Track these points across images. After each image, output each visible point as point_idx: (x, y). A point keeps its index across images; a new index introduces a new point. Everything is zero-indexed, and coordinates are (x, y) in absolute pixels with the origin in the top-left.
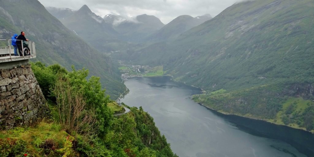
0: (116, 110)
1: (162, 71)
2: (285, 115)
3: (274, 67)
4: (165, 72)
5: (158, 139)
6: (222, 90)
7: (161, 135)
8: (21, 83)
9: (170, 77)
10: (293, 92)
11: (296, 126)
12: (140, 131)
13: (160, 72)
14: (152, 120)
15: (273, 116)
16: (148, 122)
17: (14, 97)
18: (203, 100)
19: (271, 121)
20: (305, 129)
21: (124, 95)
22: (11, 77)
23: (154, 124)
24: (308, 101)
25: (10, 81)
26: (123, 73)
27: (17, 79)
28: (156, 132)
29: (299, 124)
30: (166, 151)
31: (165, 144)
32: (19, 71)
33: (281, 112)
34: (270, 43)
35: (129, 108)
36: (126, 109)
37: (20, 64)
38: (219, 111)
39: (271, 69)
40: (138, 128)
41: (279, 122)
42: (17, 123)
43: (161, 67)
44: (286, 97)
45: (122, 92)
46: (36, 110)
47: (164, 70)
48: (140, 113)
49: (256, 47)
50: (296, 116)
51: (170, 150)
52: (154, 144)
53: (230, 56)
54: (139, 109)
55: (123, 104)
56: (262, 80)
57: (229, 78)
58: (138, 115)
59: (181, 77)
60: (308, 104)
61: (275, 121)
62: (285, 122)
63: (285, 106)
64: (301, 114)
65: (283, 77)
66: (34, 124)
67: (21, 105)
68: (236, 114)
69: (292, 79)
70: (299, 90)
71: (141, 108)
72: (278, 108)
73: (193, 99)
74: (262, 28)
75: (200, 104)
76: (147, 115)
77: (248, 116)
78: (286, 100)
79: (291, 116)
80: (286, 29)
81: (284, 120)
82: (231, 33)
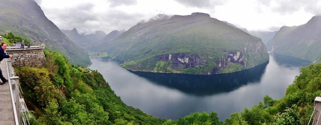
0: (86, 71)
1: (106, 54)
2: (157, 68)
3: (152, 50)
4: (108, 55)
5: (105, 84)
6: (132, 61)
7: (106, 82)
8: (38, 56)
9: (110, 57)
10: (159, 59)
11: (161, 72)
12: (96, 81)
13: (106, 55)
14: (101, 76)
15: (153, 69)
16: (100, 76)
17: (35, 59)
18: (125, 66)
19: (153, 71)
20: (164, 72)
21: (90, 65)
22: (35, 54)
23: (103, 78)
24: (164, 62)
25: (35, 55)
26: (90, 56)
27: (37, 54)
28: (104, 81)
29: (162, 71)
30: (108, 89)
31: (108, 86)
32: (38, 52)
33: (156, 68)
34: (149, 41)
35: (91, 70)
36: (90, 71)
37: (39, 50)
38: (132, 70)
39: (150, 51)
40: (95, 79)
41: (156, 71)
42: (35, 66)
43: (106, 53)
44: (157, 61)
45: (89, 64)
46: (42, 64)
47: (107, 54)
48: (96, 73)
49: (144, 43)
50: (161, 68)
51: (110, 88)
52: (103, 86)
53: (135, 47)
54: (96, 71)
55: (89, 69)
56: (148, 55)
57: (135, 56)
58: (95, 74)
59: (115, 57)
60: (164, 63)
61: (154, 71)
62: (158, 71)
63: (157, 65)
64: (162, 67)
65: (155, 54)
66: (40, 68)
67: (37, 62)
68: (139, 71)
69: (158, 54)
70: (161, 58)
71: (96, 70)
72: (154, 66)
73: (121, 66)
74: (145, 35)
75: (124, 68)
76: (99, 73)
77: (144, 71)
78: (157, 62)
79: (159, 68)
80: (154, 35)
81: (157, 70)
82: (134, 37)
